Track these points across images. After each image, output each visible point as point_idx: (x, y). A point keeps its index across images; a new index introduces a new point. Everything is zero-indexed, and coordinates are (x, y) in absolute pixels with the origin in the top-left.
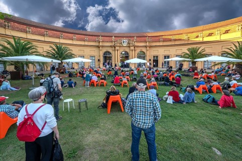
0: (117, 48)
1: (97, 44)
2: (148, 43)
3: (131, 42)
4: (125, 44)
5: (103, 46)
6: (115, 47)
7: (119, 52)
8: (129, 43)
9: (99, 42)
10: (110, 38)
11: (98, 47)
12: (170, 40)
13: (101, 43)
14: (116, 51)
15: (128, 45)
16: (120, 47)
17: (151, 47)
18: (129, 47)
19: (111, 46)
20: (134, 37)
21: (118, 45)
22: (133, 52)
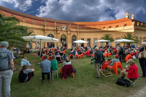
0: (59, 32)
1: (42, 27)
2: (78, 29)
3: (68, 28)
4: (64, 29)
5: (48, 30)
6: (57, 31)
7: (60, 35)
8: (67, 29)
9: (44, 26)
10: (53, 24)
11: (44, 30)
12: (90, 28)
13: (46, 27)
14: (58, 34)
15: (66, 30)
16: (61, 31)
17: (80, 32)
18: (67, 31)
19: (54, 30)
20: (69, 24)
21: (60, 29)
22: (70, 35)
